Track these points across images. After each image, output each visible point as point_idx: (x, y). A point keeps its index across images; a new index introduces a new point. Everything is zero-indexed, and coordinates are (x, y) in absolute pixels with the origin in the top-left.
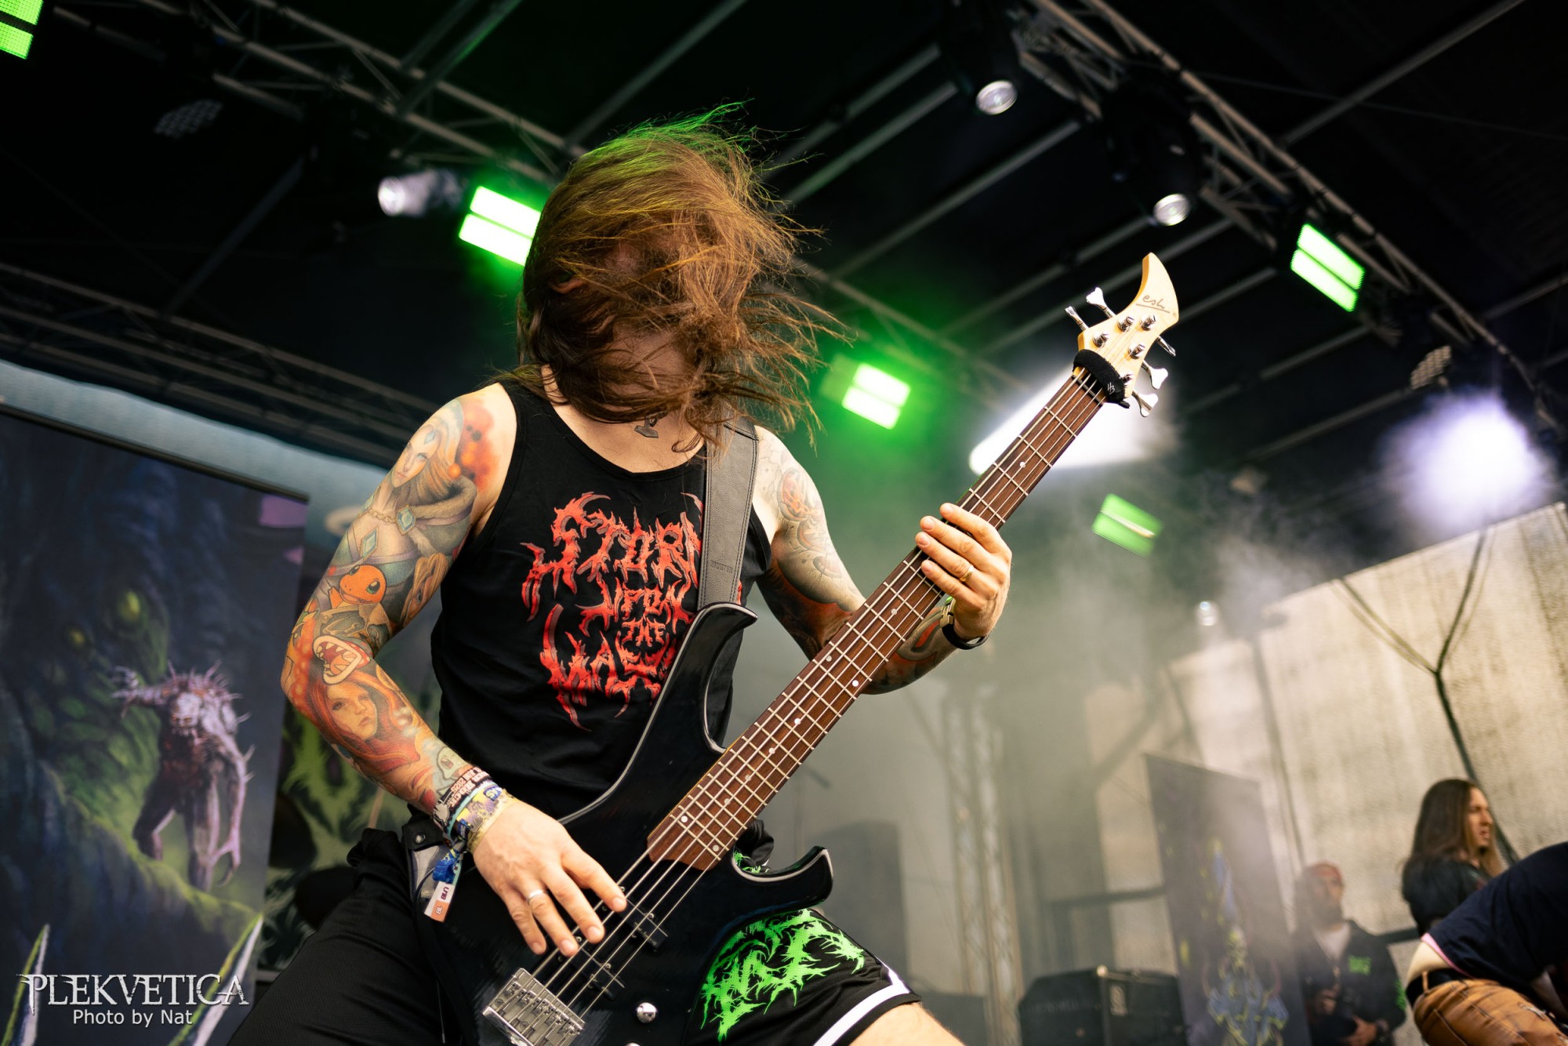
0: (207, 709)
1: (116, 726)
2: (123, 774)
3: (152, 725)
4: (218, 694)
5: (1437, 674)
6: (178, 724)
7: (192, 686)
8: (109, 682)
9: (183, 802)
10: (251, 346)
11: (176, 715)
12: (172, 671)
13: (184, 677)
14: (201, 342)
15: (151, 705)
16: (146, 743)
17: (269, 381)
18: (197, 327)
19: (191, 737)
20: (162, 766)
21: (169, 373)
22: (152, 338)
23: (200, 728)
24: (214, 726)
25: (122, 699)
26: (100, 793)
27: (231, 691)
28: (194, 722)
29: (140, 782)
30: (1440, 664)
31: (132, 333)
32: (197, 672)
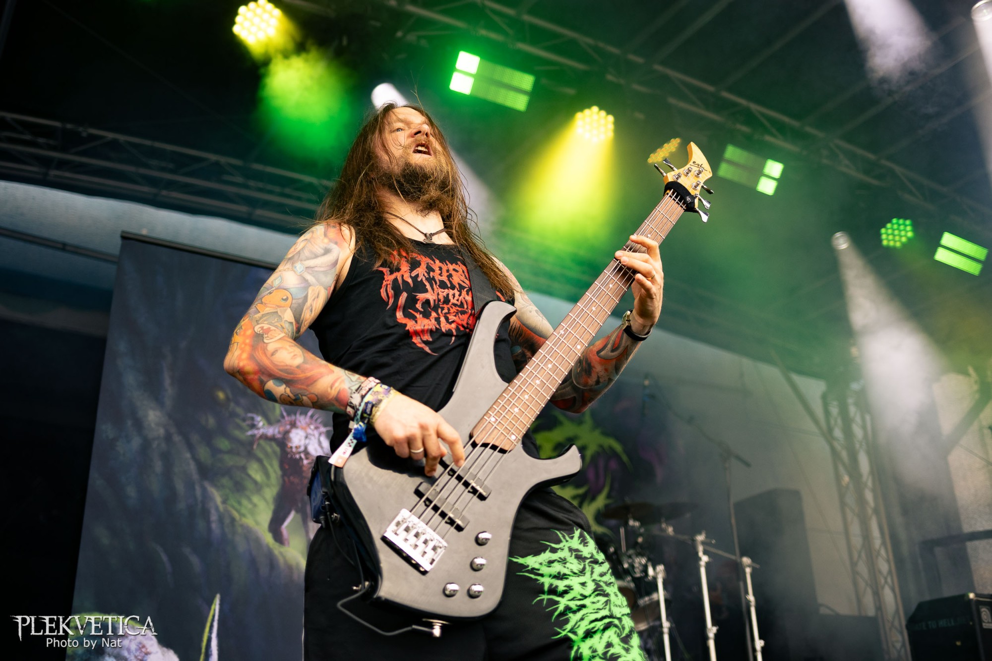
0: (310, 439)
1: (251, 455)
2: (258, 488)
3: (274, 452)
4: (316, 428)
6: (292, 452)
7: (298, 424)
8: (244, 425)
9: (300, 505)
10: (308, 179)
11: (290, 445)
12: (285, 414)
13: (293, 418)
15: (272, 439)
16: (272, 465)
18: (268, 169)
19: (301, 458)
20: (284, 481)
21: (253, 203)
22: (239, 179)
23: (306, 452)
24: (316, 450)
25: (253, 436)
26: (245, 502)
27: (325, 425)
28: (302, 449)
29: (270, 493)
31: (227, 178)
32: (301, 414)
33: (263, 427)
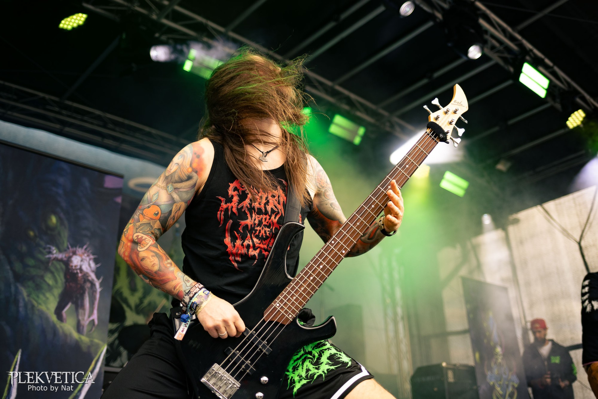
0: (84, 262)
1: (47, 269)
2: (50, 288)
3: (62, 268)
4: (88, 256)
5: (579, 244)
6: (72, 268)
7: (77, 253)
8: (44, 251)
9: (74, 299)
10: (98, 112)
11: (71, 264)
12: (70, 246)
13: (74, 249)
14: (77, 111)
15: (61, 260)
16: (59, 276)
17: (105, 126)
18: (75, 105)
19: (77, 273)
20: (66, 286)
21: (64, 123)
22: (57, 109)
23: (81, 269)
24: (87, 268)
25: (49, 258)
26: (41, 296)
27: (93, 254)
28: (78, 267)
29: (57, 292)
30: (581, 240)
31: (48, 107)
32: (80, 247)
33: (55, 253)
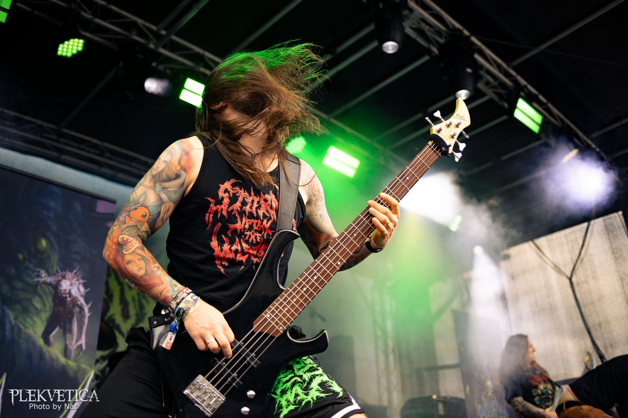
0: (73, 286)
1: (35, 293)
2: (38, 312)
3: (50, 292)
4: (78, 280)
5: (570, 279)
6: (61, 292)
7: (67, 277)
9: (62, 324)
10: (95, 141)
11: (60, 288)
12: (59, 270)
13: (64, 273)
14: (74, 139)
15: (50, 284)
16: (48, 300)
17: (102, 155)
18: (73, 133)
19: (66, 297)
21: (61, 151)
22: (55, 137)
23: (70, 294)
24: (76, 293)
25: (38, 282)
26: (28, 320)
27: (83, 279)
28: (68, 291)
29: (45, 315)
30: (572, 275)
31: (46, 135)
32: (69, 271)
33: (44, 277)
